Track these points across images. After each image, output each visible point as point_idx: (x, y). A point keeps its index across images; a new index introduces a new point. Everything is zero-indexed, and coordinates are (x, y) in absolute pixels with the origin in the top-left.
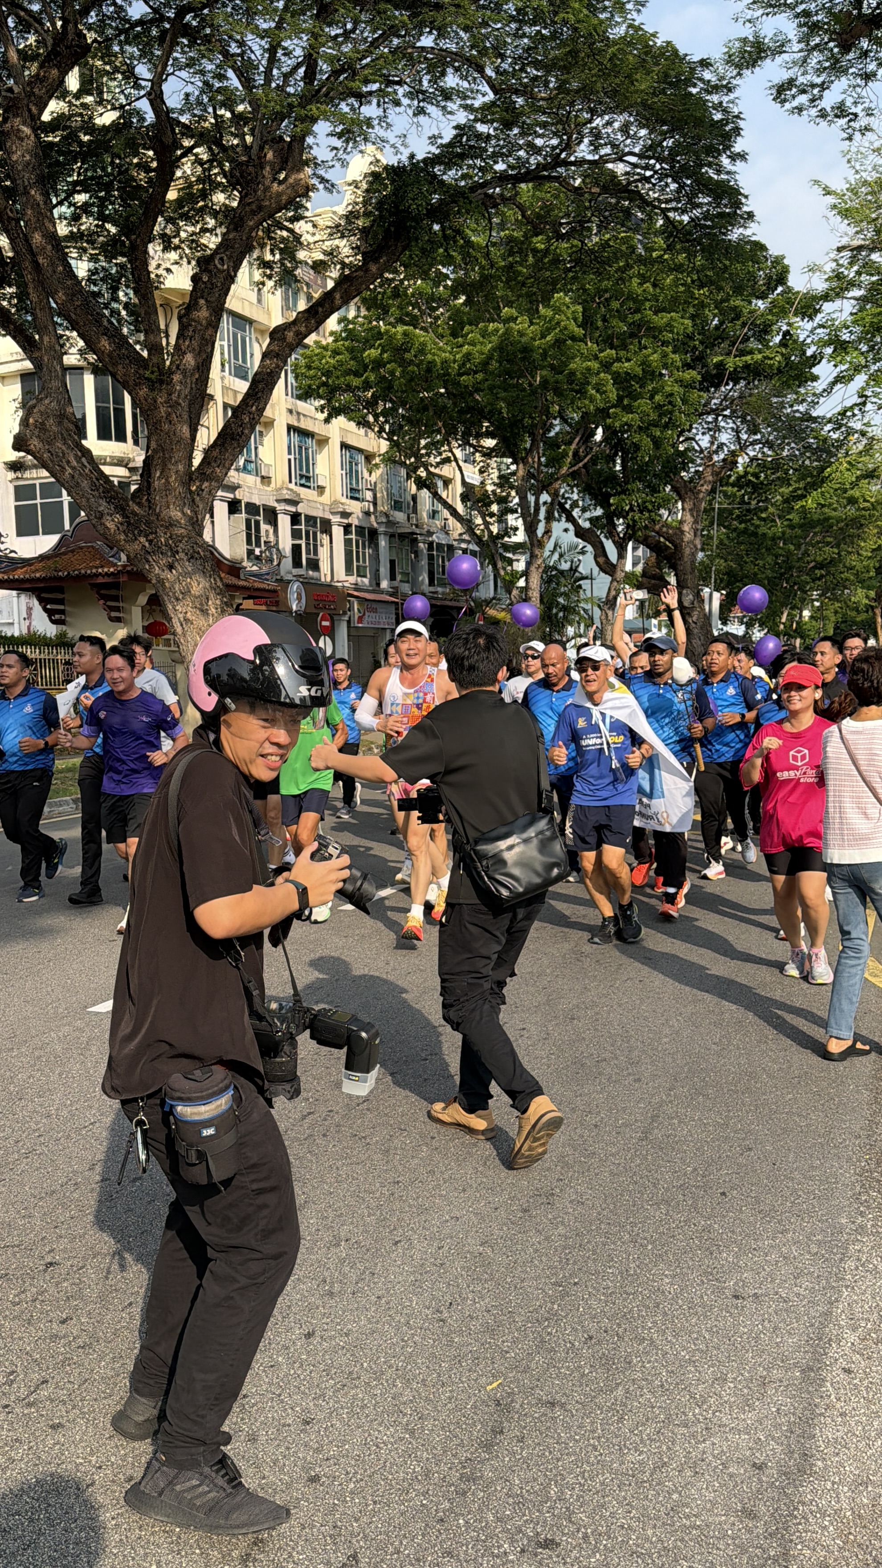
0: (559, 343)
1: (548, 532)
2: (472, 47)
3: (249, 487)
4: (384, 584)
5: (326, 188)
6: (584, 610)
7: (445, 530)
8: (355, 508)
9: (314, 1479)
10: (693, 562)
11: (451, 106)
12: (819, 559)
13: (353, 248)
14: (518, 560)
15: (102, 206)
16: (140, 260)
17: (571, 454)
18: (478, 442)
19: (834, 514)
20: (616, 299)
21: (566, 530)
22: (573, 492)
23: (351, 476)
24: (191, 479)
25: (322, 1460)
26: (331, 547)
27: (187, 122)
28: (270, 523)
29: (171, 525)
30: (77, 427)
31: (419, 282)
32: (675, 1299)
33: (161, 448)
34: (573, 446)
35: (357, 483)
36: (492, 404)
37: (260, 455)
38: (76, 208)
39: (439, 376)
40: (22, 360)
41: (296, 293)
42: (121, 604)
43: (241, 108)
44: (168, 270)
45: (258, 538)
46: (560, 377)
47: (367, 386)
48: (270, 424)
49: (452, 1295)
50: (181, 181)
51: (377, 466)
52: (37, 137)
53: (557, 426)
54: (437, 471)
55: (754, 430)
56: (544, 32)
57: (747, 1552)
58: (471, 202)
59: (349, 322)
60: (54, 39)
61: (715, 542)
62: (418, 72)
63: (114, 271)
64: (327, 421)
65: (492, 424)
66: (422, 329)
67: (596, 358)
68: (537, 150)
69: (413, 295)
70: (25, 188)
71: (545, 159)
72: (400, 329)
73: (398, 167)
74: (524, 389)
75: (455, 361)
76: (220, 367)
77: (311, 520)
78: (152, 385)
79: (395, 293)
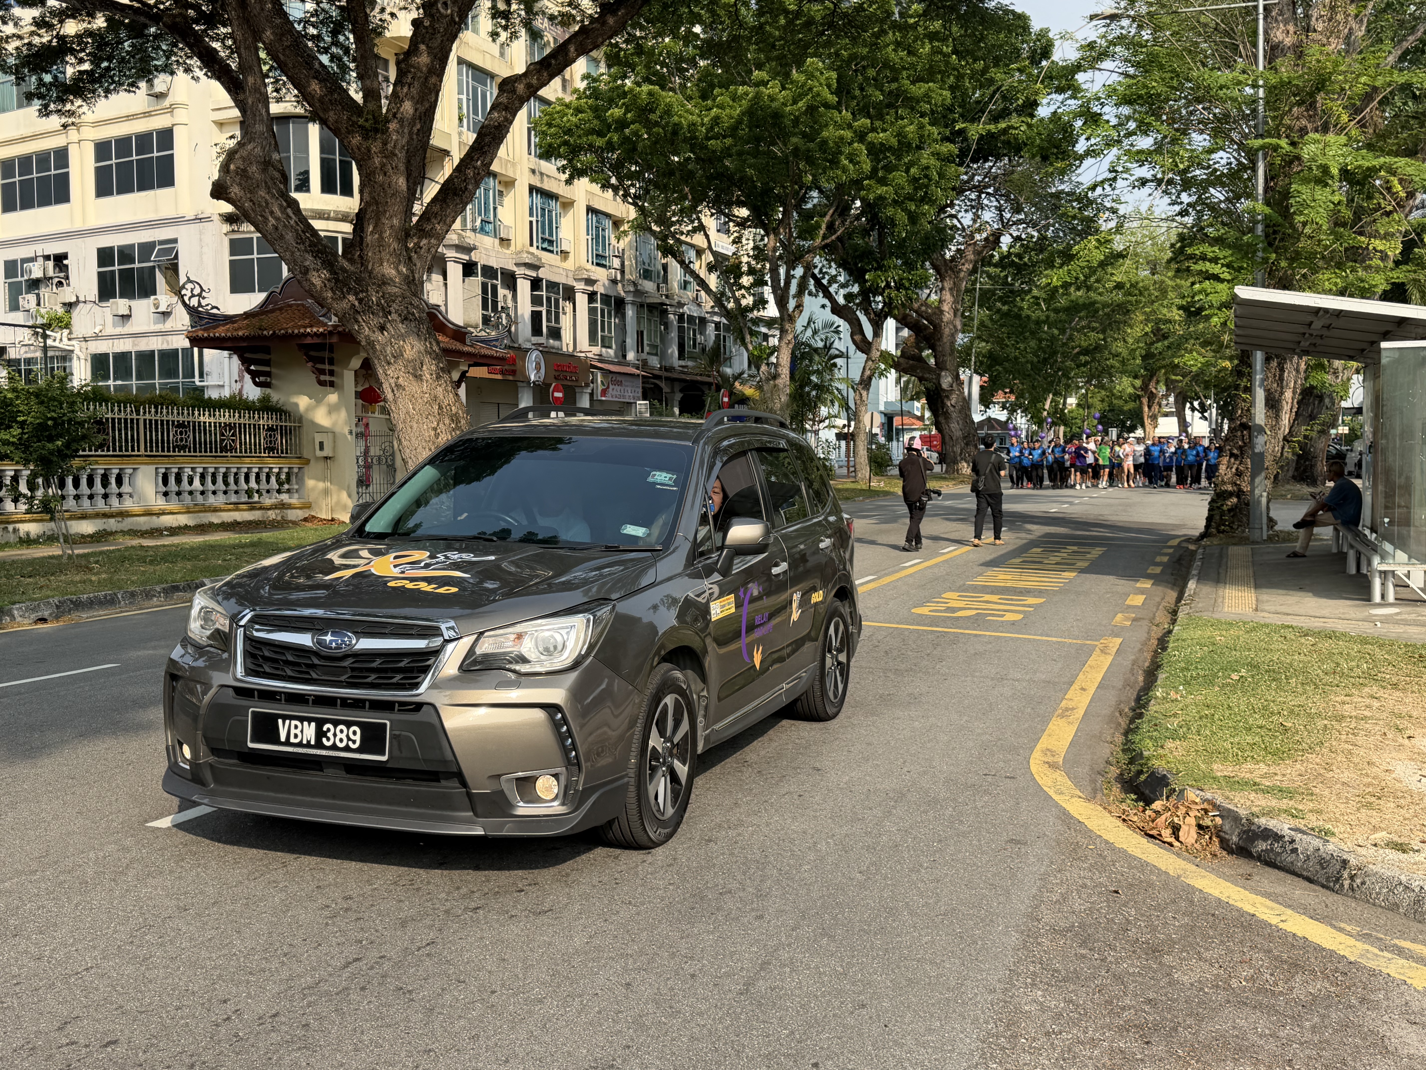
0: (811, 109)
1: (799, 306)
3: (486, 249)
4: (631, 356)
6: (838, 389)
7: (697, 302)
8: (601, 275)
10: (953, 342)
12: (1084, 344)
14: (774, 336)
17: (824, 226)
18: (731, 210)
19: (1099, 298)
20: (873, 67)
21: (823, 306)
22: (830, 267)
23: (597, 243)
24: (408, 235)
26: (575, 315)
28: (508, 287)
29: (384, 283)
31: (667, 39)
33: (377, 201)
34: (827, 218)
35: (604, 249)
36: (741, 171)
37: (500, 216)
39: (685, 140)
41: (542, 48)
42: (329, 367)
44: (393, 15)
45: (495, 303)
46: (812, 145)
47: (610, 147)
48: (506, 182)
51: (625, 232)
53: (813, 197)
54: (688, 239)
55: (1018, 210)
59: (594, 80)
61: (976, 322)
64: (569, 182)
65: (743, 193)
66: (670, 89)
67: (850, 126)
69: (660, 54)
72: (646, 88)
74: (776, 157)
75: (703, 125)
76: (457, 121)
77: (553, 286)
78: (367, 134)
79: (640, 50)
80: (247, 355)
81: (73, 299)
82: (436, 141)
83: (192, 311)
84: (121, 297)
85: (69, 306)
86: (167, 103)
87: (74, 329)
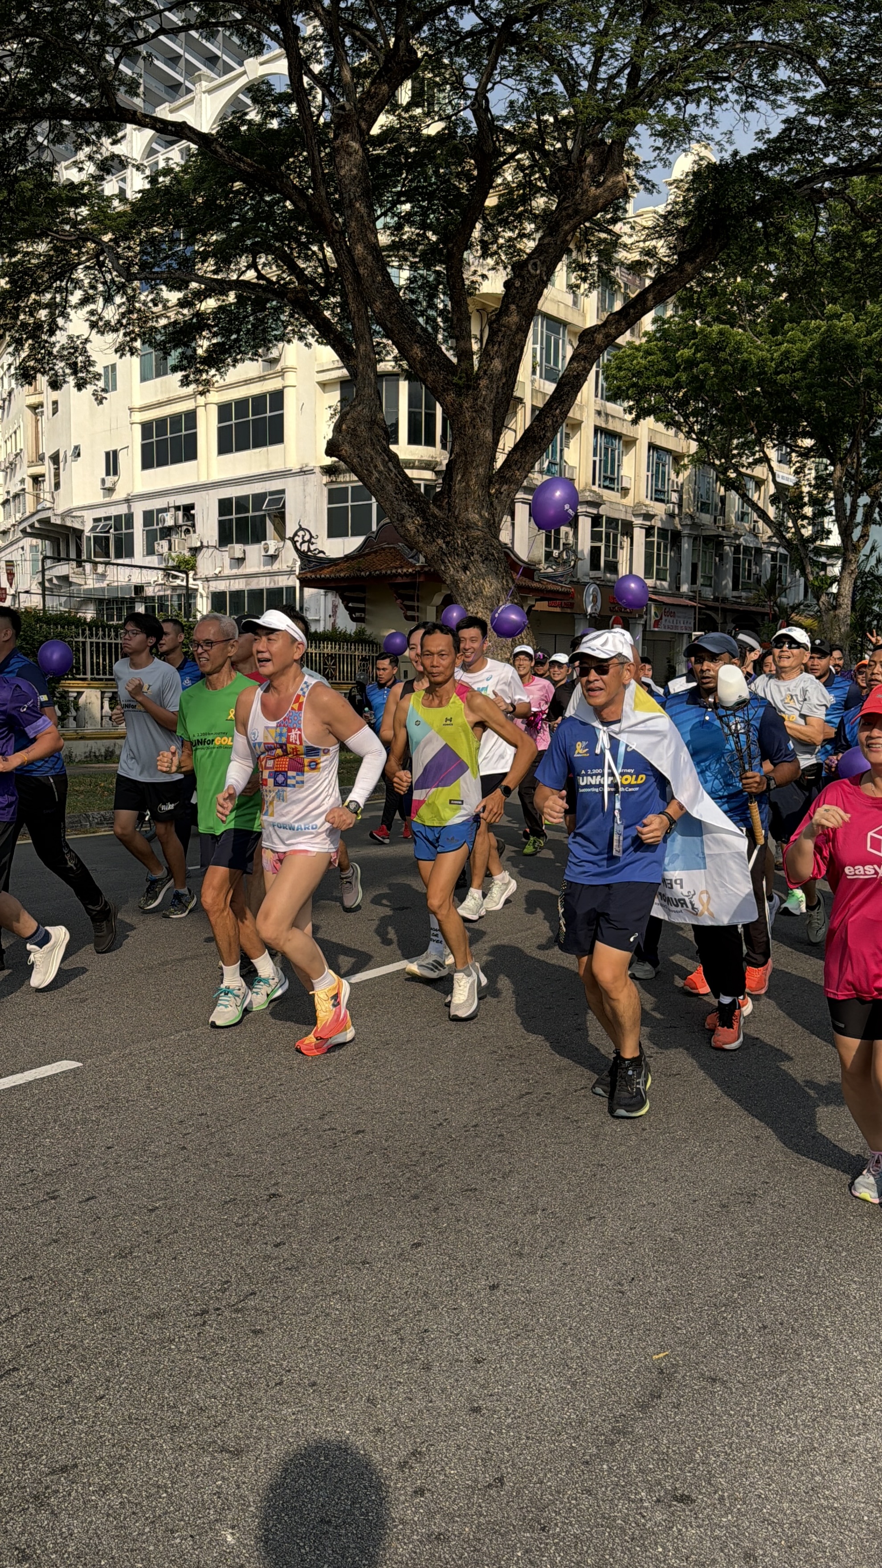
1: (864, 536)
2: (806, 38)
4: (685, 588)
5: (646, 189)
7: (754, 532)
8: (659, 509)
9: (477, 1410)
11: (781, 99)
13: (670, 248)
14: (832, 565)
15: (424, 213)
16: (456, 266)
18: (795, 441)
23: (657, 477)
24: (490, 482)
25: (486, 1395)
26: (631, 550)
27: (511, 129)
28: (570, 526)
29: (468, 527)
30: (386, 432)
31: (739, 279)
32: (859, 1304)
33: (463, 453)
35: (663, 485)
36: (809, 403)
37: (565, 457)
38: (399, 218)
39: (754, 376)
40: (339, 368)
41: (613, 295)
42: (416, 604)
43: (565, 112)
44: (484, 277)
45: (557, 541)
47: (678, 386)
48: (576, 426)
49: (636, 1271)
50: (501, 188)
51: (685, 467)
52: (365, 150)
54: (749, 472)
58: (795, 198)
59: (664, 322)
60: (385, 56)
62: (750, 66)
63: (431, 279)
64: (635, 422)
65: (809, 424)
66: (740, 326)
68: (872, 141)
69: (732, 294)
70: (351, 201)
71: (879, 150)
72: (716, 327)
73: (721, 165)
74: (846, 387)
75: (772, 360)
76: (531, 370)
77: (612, 522)
78: (460, 391)
79: (713, 292)
80: (346, 594)
81: (199, 544)
82: (517, 393)
83: (302, 555)
84: (237, 542)
85: (195, 551)
86: (279, 368)
87: (198, 570)
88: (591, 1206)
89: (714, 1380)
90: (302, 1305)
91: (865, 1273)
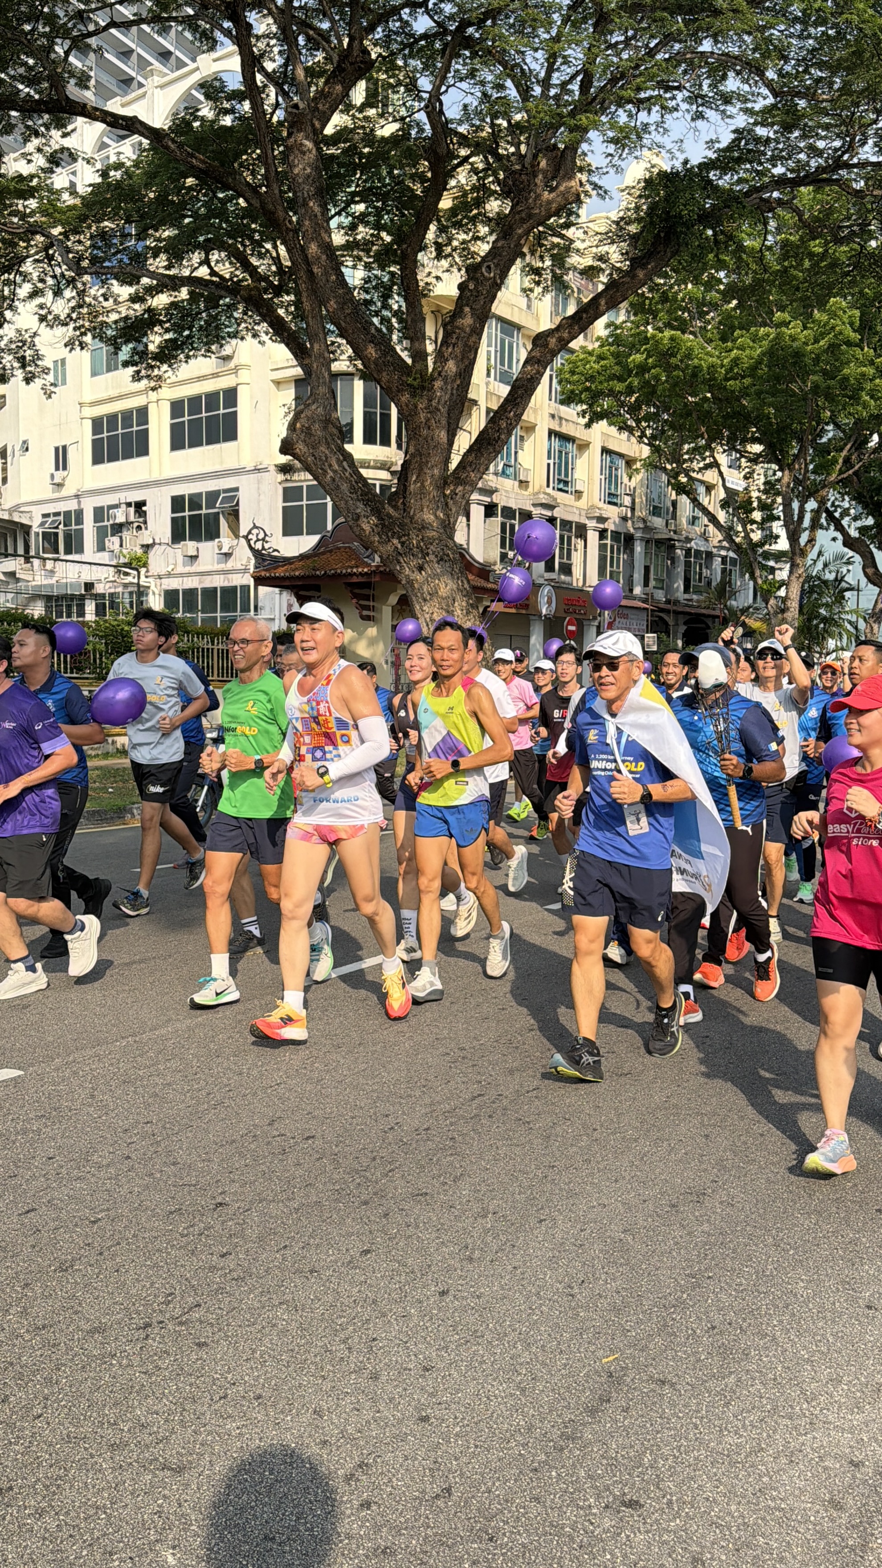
0: (833, 348)
1: (811, 541)
2: (754, 50)
3: (506, 491)
4: (638, 590)
5: (598, 194)
6: (850, 622)
7: (704, 536)
8: (612, 513)
9: (425, 1419)
11: (731, 110)
13: (622, 254)
14: (780, 569)
15: (378, 213)
16: (410, 267)
17: (841, 461)
18: (745, 447)
21: (834, 539)
22: (843, 500)
23: (610, 482)
24: (445, 483)
25: (434, 1404)
26: (585, 552)
27: (465, 132)
29: (423, 527)
30: (341, 431)
31: (690, 286)
32: (806, 1302)
33: (419, 453)
34: (844, 453)
35: (616, 488)
36: (758, 410)
37: (520, 460)
38: (354, 218)
39: (705, 382)
40: (293, 367)
41: (566, 299)
42: (371, 604)
43: (518, 117)
44: (438, 278)
45: (512, 542)
46: (832, 383)
47: (630, 391)
48: (530, 429)
49: (586, 1274)
50: (455, 190)
51: (637, 471)
52: (319, 150)
53: (830, 432)
54: (699, 476)
56: (830, 32)
57: (826, 1538)
58: (744, 207)
59: (617, 328)
60: (339, 56)
62: (699, 76)
63: (385, 280)
64: (589, 425)
65: (758, 430)
66: (691, 333)
67: (872, 363)
68: (819, 153)
69: (683, 300)
70: (304, 199)
71: (826, 162)
72: (668, 333)
73: (672, 173)
74: (794, 394)
75: (722, 366)
76: (485, 372)
77: (566, 524)
78: (414, 391)
79: (664, 299)
80: (301, 593)
81: (150, 542)
82: (471, 395)
83: (257, 553)
84: (190, 540)
85: (147, 548)
86: (232, 364)
87: (150, 568)
88: (542, 1208)
89: (663, 1383)
90: (248, 1316)
91: (812, 1271)
